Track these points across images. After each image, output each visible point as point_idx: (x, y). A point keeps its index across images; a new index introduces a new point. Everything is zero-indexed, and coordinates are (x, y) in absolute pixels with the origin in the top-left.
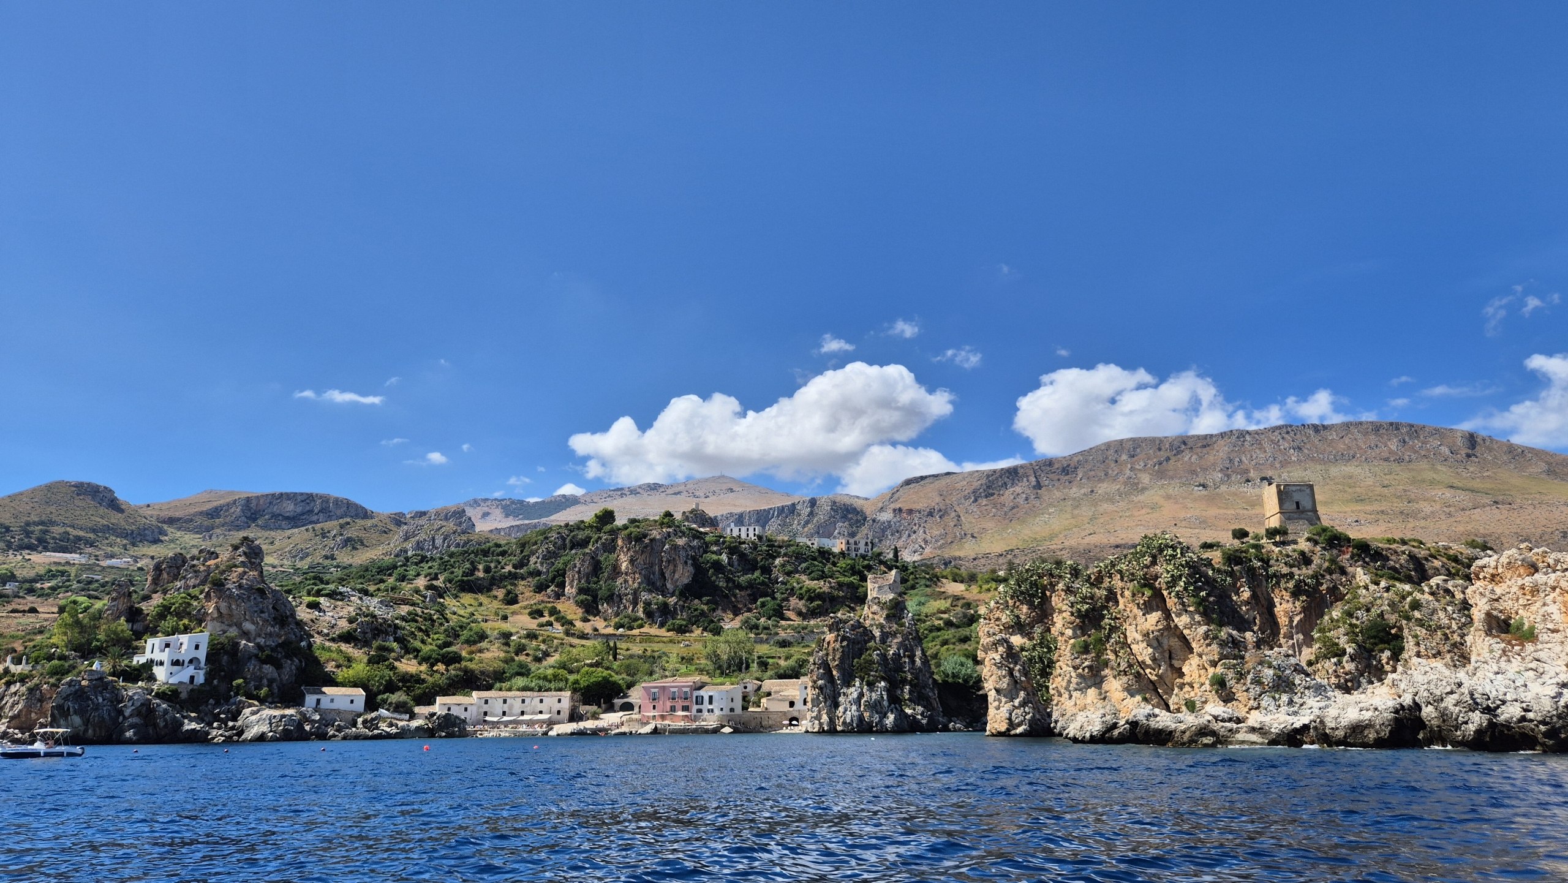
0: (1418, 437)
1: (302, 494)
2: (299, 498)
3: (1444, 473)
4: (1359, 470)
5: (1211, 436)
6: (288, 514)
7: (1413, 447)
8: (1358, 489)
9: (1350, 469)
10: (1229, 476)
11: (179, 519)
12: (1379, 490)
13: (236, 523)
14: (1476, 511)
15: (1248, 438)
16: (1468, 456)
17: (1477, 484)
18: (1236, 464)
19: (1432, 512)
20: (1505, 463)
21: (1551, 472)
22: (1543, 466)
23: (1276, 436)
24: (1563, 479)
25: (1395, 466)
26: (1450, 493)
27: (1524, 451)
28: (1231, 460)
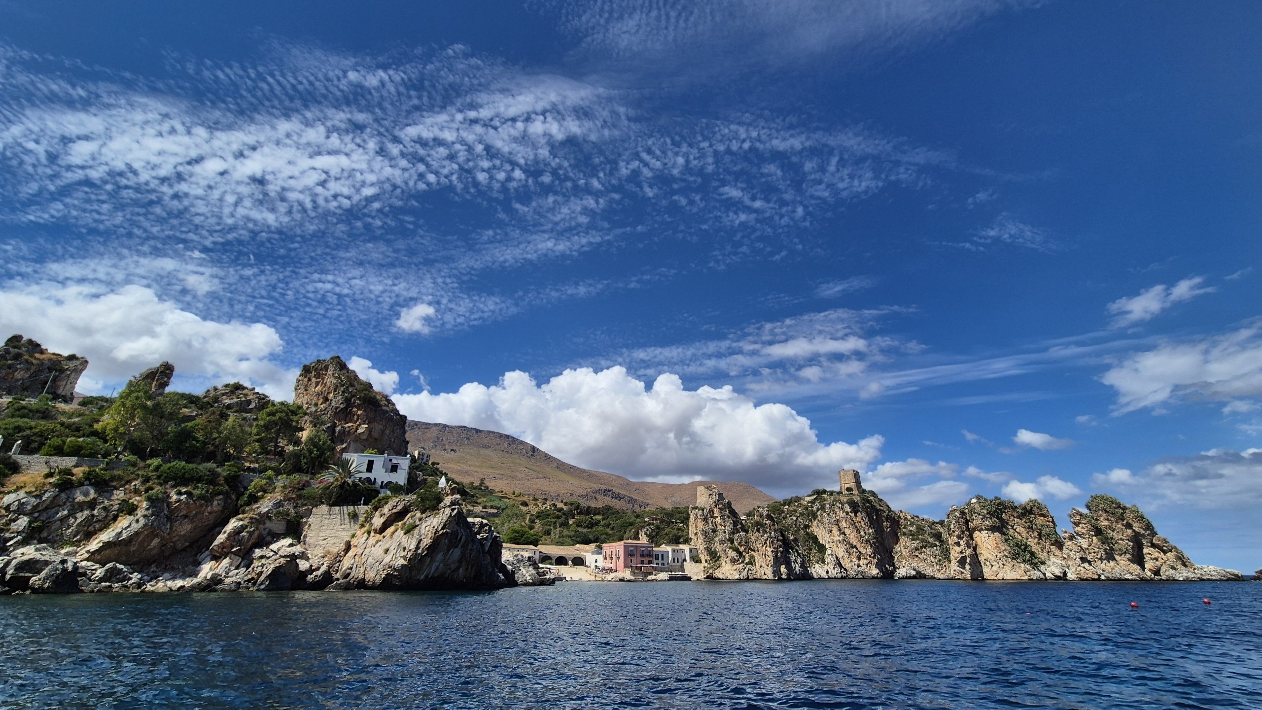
3: (523, 461)
4: (491, 454)
7: (513, 447)
8: (492, 462)
9: (488, 452)
12: (500, 464)
14: (538, 480)
16: (532, 455)
17: (534, 468)
19: (521, 478)
20: (543, 461)
21: (558, 467)
22: (555, 464)
23: (459, 430)
25: (506, 454)
26: (527, 470)
27: (551, 457)
28: (438, 438)
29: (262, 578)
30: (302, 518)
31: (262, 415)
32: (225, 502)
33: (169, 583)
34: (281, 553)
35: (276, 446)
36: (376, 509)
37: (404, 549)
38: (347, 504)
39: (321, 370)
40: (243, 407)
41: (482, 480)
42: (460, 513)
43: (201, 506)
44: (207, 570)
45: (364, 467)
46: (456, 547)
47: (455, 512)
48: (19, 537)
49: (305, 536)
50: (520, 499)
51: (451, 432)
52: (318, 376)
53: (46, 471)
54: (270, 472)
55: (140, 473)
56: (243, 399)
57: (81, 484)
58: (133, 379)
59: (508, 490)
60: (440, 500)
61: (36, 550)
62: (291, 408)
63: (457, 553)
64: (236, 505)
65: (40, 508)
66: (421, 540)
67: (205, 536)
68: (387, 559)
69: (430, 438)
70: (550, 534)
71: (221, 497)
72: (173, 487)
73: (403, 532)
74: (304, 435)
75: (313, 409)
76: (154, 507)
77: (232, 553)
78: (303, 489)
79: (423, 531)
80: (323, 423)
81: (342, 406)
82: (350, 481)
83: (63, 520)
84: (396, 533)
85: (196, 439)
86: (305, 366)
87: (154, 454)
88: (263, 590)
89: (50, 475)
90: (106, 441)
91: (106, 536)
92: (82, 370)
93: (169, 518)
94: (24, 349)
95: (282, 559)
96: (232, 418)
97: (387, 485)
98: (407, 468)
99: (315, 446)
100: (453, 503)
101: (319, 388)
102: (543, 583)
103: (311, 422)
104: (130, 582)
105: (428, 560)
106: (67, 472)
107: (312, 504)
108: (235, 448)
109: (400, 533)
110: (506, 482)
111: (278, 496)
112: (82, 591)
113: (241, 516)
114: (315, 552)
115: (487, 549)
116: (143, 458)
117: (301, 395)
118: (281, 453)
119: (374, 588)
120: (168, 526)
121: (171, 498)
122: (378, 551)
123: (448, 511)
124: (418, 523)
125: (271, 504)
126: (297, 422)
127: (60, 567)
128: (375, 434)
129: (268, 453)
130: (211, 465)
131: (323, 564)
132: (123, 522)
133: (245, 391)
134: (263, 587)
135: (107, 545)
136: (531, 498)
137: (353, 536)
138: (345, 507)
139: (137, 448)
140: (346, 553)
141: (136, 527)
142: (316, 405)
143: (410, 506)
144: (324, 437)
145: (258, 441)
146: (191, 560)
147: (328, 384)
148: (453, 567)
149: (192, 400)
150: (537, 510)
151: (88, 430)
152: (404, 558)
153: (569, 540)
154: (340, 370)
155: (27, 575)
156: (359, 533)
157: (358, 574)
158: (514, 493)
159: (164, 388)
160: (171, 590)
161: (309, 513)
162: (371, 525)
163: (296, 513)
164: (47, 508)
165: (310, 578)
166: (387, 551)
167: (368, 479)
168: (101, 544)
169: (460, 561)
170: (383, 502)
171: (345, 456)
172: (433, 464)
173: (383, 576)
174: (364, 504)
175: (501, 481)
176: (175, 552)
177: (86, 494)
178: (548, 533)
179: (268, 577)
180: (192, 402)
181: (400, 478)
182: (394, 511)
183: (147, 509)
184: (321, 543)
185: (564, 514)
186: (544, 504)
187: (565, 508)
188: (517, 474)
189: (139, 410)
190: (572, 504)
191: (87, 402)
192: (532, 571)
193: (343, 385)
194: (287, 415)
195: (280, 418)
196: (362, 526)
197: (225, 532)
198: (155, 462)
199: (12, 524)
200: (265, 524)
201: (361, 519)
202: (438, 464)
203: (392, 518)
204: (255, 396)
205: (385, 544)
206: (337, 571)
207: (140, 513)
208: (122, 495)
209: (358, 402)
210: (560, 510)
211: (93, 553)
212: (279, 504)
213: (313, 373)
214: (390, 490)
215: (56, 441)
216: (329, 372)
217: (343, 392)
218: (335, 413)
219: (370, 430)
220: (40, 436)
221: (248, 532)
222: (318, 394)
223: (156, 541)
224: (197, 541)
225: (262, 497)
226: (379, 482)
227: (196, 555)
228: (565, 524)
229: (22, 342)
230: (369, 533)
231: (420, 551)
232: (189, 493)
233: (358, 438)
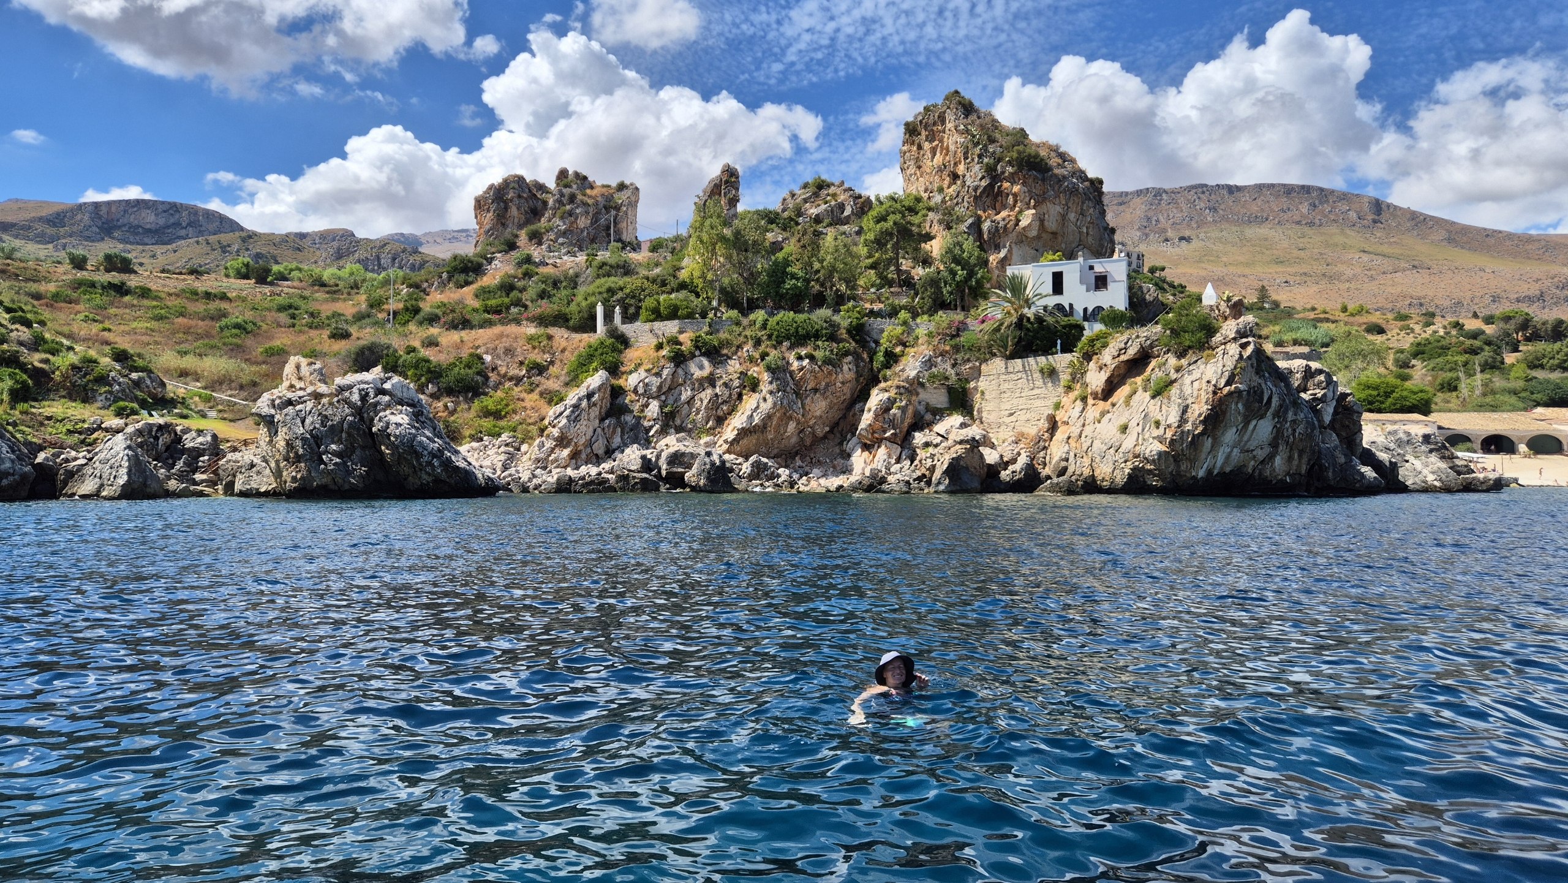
0: (1327, 201)
1: (163, 203)
2: (161, 208)
3: (1354, 238)
4: (1272, 233)
5: (1127, 194)
6: (148, 226)
7: (1323, 211)
8: (1275, 252)
9: (1263, 231)
10: (1147, 235)
11: (13, 225)
12: (1296, 253)
13: (86, 233)
14: (1397, 274)
15: (1164, 196)
16: (1375, 221)
17: (1385, 249)
18: (1154, 223)
19: (1354, 275)
20: (1408, 230)
21: (1450, 240)
22: (1443, 234)
23: (1191, 196)
24: (1462, 248)
25: (1307, 230)
26: (1365, 258)
27: (1426, 219)
28: (1149, 219)
29: (937, 474)
30: (967, 381)
31: (867, 222)
32: (857, 366)
33: (822, 481)
34: (952, 437)
35: (899, 271)
36: (1088, 357)
37: (1157, 424)
38: (1036, 353)
39: (935, 124)
40: (836, 217)
41: (1263, 293)
42: (1259, 352)
43: (830, 373)
44: (861, 464)
45: (1048, 287)
46: (1262, 417)
47: (1250, 349)
48: (657, 426)
49: (980, 411)
50: (1359, 319)
51: (1173, 202)
52: (931, 138)
53: (654, 342)
54: (903, 315)
55: (748, 333)
56: (833, 203)
57: (693, 356)
58: (697, 200)
59: (1330, 304)
60: (1210, 330)
61: (678, 440)
62: (907, 203)
63: (1264, 428)
64: (872, 369)
65: (664, 389)
66: (1187, 406)
67: (844, 417)
68: (1128, 443)
69: (1131, 223)
70: (1455, 389)
71: (850, 358)
72: (791, 348)
73: (1148, 395)
74: (935, 247)
75: (938, 198)
76: (778, 379)
77: (886, 439)
78: (958, 335)
79: (1188, 390)
80: (960, 220)
81: (984, 183)
82: (1029, 313)
83: (690, 401)
84: (1136, 398)
85: (793, 276)
86: (907, 124)
87: (753, 306)
88: (943, 492)
89: (659, 347)
90: (698, 295)
91: (737, 421)
92: (637, 202)
93: (797, 394)
94: (575, 186)
95: (958, 447)
96: (830, 237)
97: (1094, 315)
98: (1124, 277)
99: (958, 262)
100: (1241, 334)
101: (938, 159)
102: (1469, 488)
103: (940, 222)
104: (780, 480)
105: (1208, 443)
106: (674, 341)
107: (978, 359)
108: (847, 282)
109: (1143, 398)
110: (1315, 288)
111: (924, 350)
112: (736, 490)
113: (883, 385)
114: (1001, 436)
115: (1327, 419)
116: (744, 313)
117: (913, 178)
118: (907, 282)
119: (1112, 491)
120: (800, 405)
121: (791, 365)
122: (1108, 430)
123: (1233, 349)
124: (1173, 375)
125: (918, 364)
126: (919, 226)
127: (707, 460)
128: (1051, 224)
129: (890, 283)
130: (824, 312)
131: (1019, 454)
132: (750, 402)
133: (832, 190)
134: (941, 488)
135: (743, 433)
136: (1390, 316)
137: (1057, 406)
138: (1031, 360)
139: (731, 299)
140: (1052, 435)
141: (766, 407)
142: (941, 190)
143: (1151, 346)
144: (969, 244)
145: (873, 266)
146: (837, 450)
147: (952, 148)
148: (1261, 454)
149: (771, 218)
150: (1410, 339)
151: (674, 283)
152: (1161, 439)
153: (1513, 400)
154: (966, 116)
155: (680, 470)
156: (1066, 401)
157: (1080, 468)
158: (1344, 309)
159: (735, 206)
160: (828, 491)
161: (977, 373)
162: (1086, 385)
163: (957, 374)
164: (670, 389)
165: (1005, 475)
166: (1124, 429)
167: (1059, 307)
168: (736, 432)
169: (1274, 444)
170: (1098, 344)
171: (1010, 271)
172: (1152, 270)
173: (1127, 471)
174: (1063, 351)
175: (1302, 289)
176: (817, 440)
177: (701, 367)
178: (1451, 387)
179: (946, 472)
180: (771, 222)
181: (1116, 298)
182: (1123, 358)
183: (771, 383)
184: (1008, 420)
185: (1489, 343)
186: (1428, 324)
187: (1490, 330)
188: (1341, 268)
189: (719, 244)
190: (1507, 319)
191: (656, 246)
192: (1435, 462)
193: (978, 143)
194: (904, 216)
195: (895, 223)
196: (1069, 388)
197: (869, 410)
198: (759, 315)
199: (646, 410)
200: (917, 394)
201: (1065, 377)
202: (1163, 269)
203: (1122, 371)
204: (847, 194)
205: (1119, 416)
206: (1045, 464)
207: (765, 388)
208: (738, 365)
209: (1010, 169)
210: (1475, 335)
211: (732, 443)
212: (929, 363)
213: (924, 133)
214: (1103, 321)
215: (649, 302)
216: (950, 125)
217: (980, 156)
218: (976, 198)
219: (1041, 219)
220: (633, 297)
221: (899, 408)
222: (940, 170)
223: (792, 426)
224: (837, 424)
225: (903, 354)
226: (1079, 309)
227: (841, 444)
228: (1494, 366)
229: (570, 177)
230: (1084, 399)
231: (1188, 427)
232: (811, 357)
233: (1022, 239)
